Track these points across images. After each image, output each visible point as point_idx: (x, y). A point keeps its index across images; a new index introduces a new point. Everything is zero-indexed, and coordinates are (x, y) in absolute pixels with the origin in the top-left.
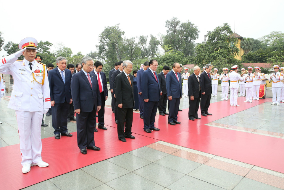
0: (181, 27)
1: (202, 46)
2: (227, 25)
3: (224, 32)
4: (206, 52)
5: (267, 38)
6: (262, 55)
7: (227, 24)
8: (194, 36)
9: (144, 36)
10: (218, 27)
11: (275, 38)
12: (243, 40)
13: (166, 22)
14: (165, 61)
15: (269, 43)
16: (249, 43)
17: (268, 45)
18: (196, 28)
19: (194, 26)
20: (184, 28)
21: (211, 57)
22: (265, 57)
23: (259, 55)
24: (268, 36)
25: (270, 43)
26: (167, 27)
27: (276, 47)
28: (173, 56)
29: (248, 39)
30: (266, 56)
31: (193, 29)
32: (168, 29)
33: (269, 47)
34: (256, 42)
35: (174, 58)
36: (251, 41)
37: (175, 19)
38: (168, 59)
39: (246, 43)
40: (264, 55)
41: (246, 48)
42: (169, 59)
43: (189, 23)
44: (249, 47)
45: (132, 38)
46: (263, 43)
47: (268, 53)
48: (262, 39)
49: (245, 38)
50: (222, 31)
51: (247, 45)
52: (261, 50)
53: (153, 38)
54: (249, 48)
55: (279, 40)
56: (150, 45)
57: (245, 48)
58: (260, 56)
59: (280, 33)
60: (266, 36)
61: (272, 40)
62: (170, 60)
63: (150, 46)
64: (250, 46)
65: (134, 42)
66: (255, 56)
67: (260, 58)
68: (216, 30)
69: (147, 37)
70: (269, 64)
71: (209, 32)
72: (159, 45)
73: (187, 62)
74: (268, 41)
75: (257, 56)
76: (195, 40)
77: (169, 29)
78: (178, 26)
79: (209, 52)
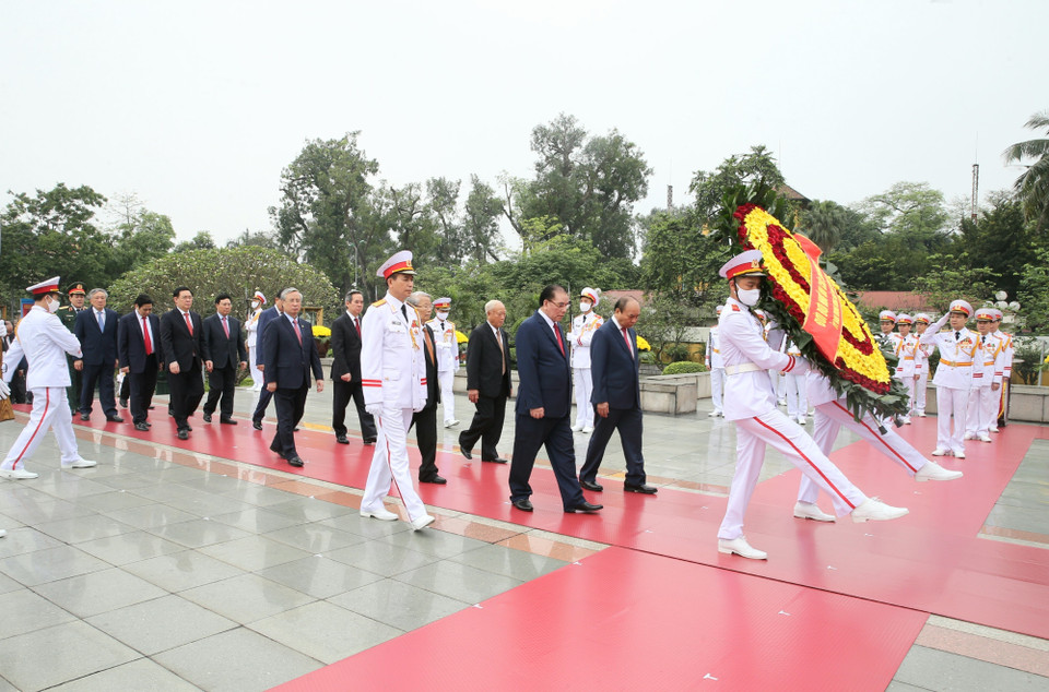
0: (587, 151)
1: (673, 224)
2: (763, 153)
3: (752, 177)
4: (689, 248)
5: (880, 205)
6: (875, 265)
7: (763, 148)
8: (631, 186)
9: (447, 181)
10: (729, 158)
11: (909, 204)
12: (810, 208)
13: (536, 133)
14: (539, 274)
15: (888, 220)
16: (830, 220)
17: (884, 231)
18: (640, 159)
19: (633, 152)
20: (599, 155)
21: (709, 267)
22: (885, 270)
23: (865, 262)
24: (883, 199)
25: (891, 224)
26: (537, 149)
27: (912, 238)
28: (565, 258)
29: (829, 205)
30: (889, 269)
31: (630, 164)
32: (540, 158)
33: (889, 236)
34: (853, 217)
35: (570, 264)
36: (838, 215)
37: (567, 122)
38: (546, 269)
39: (819, 220)
40: (881, 262)
41: (820, 238)
42: (551, 271)
43: (617, 141)
44: (831, 233)
45: (410, 188)
46: (867, 220)
47: (894, 256)
48: (864, 206)
49: (817, 202)
50: (745, 174)
51: (825, 226)
52: (868, 244)
53: (480, 190)
54: (829, 238)
55: (921, 212)
56: (470, 213)
57: (818, 236)
58: (869, 266)
59: (924, 189)
60: (877, 199)
61: (897, 213)
62: (556, 273)
63: (469, 218)
64: (835, 230)
65: (415, 202)
66: (853, 266)
67: (869, 275)
68: (726, 169)
69: (459, 183)
71: (701, 173)
72: (502, 214)
73: (613, 280)
74: (884, 213)
75: (857, 268)
76: (634, 203)
77: (544, 157)
78: (576, 150)
79: (698, 248)
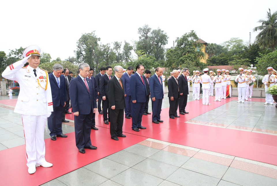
0: (152, 33)
1: (171, 51)
2: (193, 32)
3: (191, 38)
4: (175, 57)
5: (227, 44)
6: (224, 59)
7: (193, 31)
8: (163, 41)
9: (118, 42)
11: (234, 43)
12: (208, 45)
13: (139, 29)
15: (229, 47)
16: (212, 48)
17: (228, 50)
18: (166, 35)
19: (164, 33)
20: (155, 34)
21: (180, 61)
22: (226, 60)
23: (221, 58)
24: (228, 42)
25: (230, 48)
26: (139, 33)
27: (236, 52)
28: (145, 60)
29: (212, 44)
30: (227, 60)
31: (163, 36)
32: (140, 35)
33: (229, 51)
34: (219, 47)
36: (214, 46)
37: (146, 26)
39: (210, 48)
40: (225, 58)
41: (210, 53)
43: (160, 30)
44: (213, 51)
45: (107, 44)
46: (224, 48)
47: (229, 56)
48: (223, 44)
50: (189, 37)
51: (211, 49)
52: (223, 54)
53: (126, 44)
54: (212, 53)
55: (237, 45)
56: (124, 50)
57: (210, 52)
58: (222, 59)
59: (238, 39)
60: (227, 42)
61: (231, 46)
64: (214, 50)
65: (109, 48)
66: (218, 59)
67: (222, 61)
68: (184, 36)
69: (121, 43)
70: (230, 67)
71: (178, 38)
72: (132, 50)
73: (159, 65)
74: (228, 46)
75: (219, 60)
76: (165, 46)
78: (149, 33)
79: (178, 56)
